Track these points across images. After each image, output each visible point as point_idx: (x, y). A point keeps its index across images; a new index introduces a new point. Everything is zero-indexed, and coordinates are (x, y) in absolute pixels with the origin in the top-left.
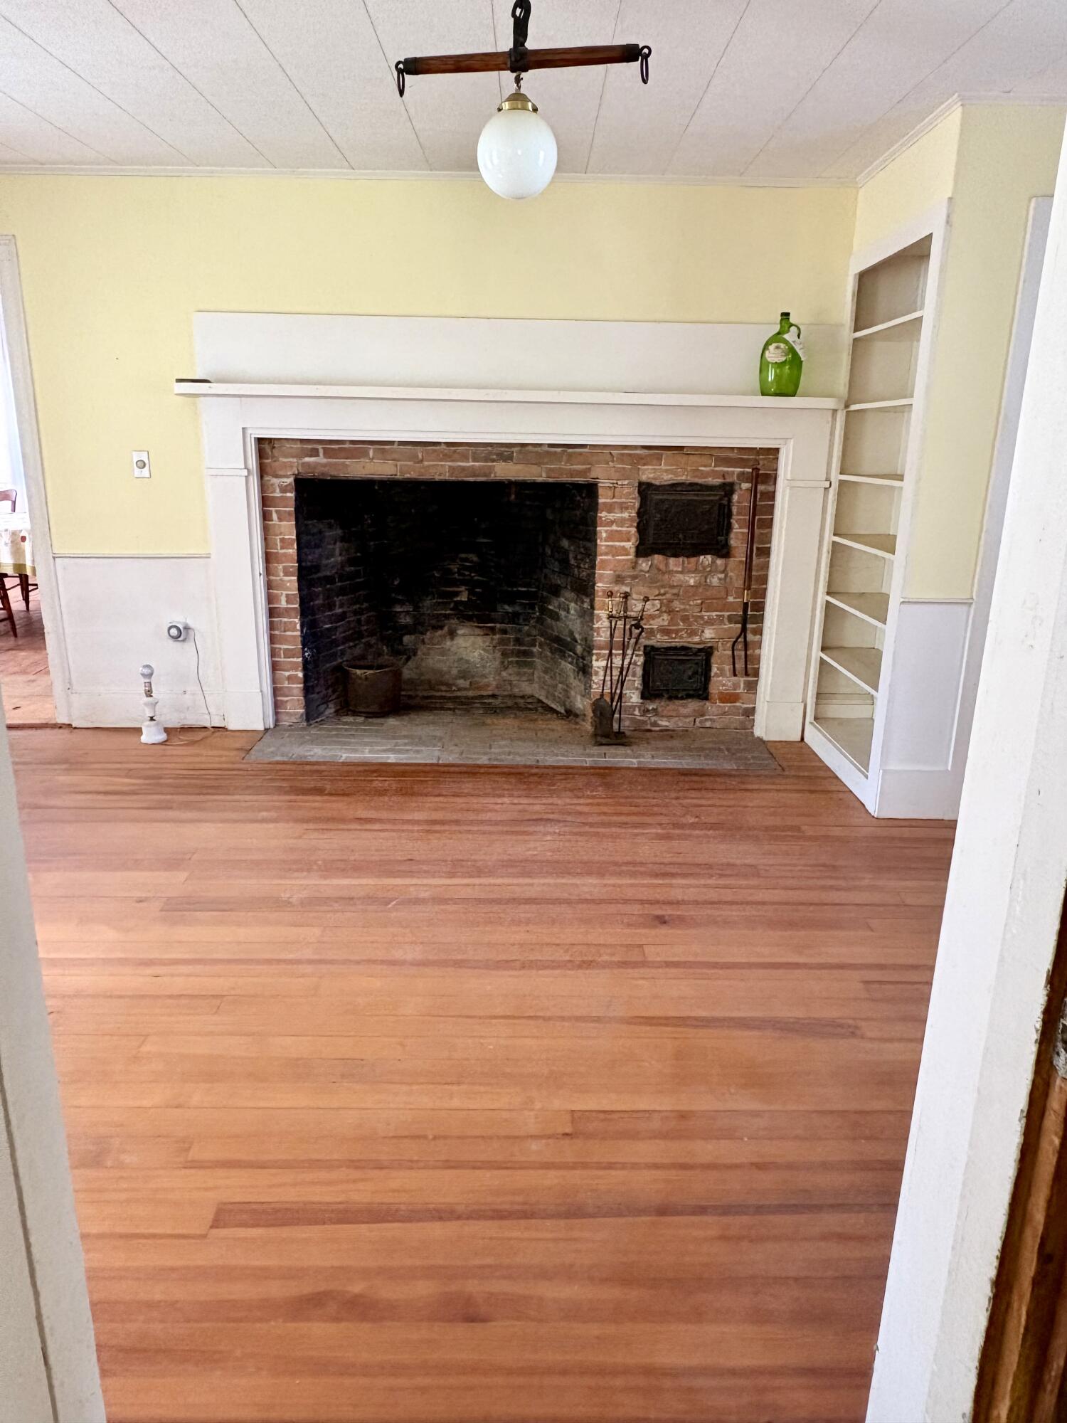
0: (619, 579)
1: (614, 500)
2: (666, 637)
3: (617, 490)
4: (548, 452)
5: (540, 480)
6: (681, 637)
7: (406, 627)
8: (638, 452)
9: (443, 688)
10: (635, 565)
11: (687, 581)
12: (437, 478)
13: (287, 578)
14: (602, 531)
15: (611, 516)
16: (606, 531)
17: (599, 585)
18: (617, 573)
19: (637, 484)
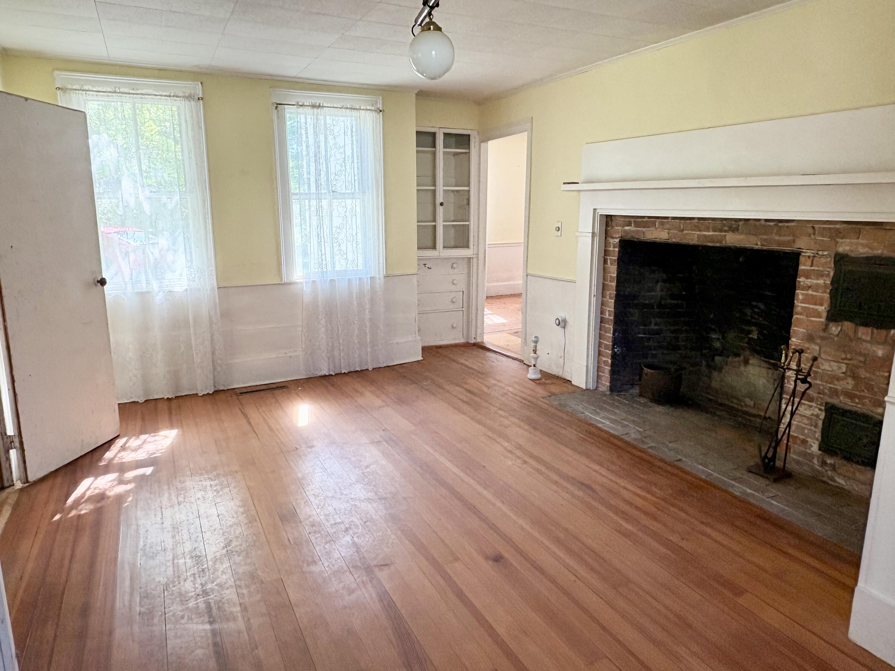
0: (810, 338)
1: (812, 268)
2: (849, 401)
3: (815, 258)
4: (763, 226)
5: (756, 247)
6: (864, 404)
7: (717, 350)
8: (838, 226)
9: (735, 401)
10: (826, 328)
11: (874, 351)
12: (691, 243)
13: (610, 300)
14: (800, 294)
15: (809, 282)
16: (802, 294)
17: (793, 339)
18: (810, 332)
19: (833, 256)
